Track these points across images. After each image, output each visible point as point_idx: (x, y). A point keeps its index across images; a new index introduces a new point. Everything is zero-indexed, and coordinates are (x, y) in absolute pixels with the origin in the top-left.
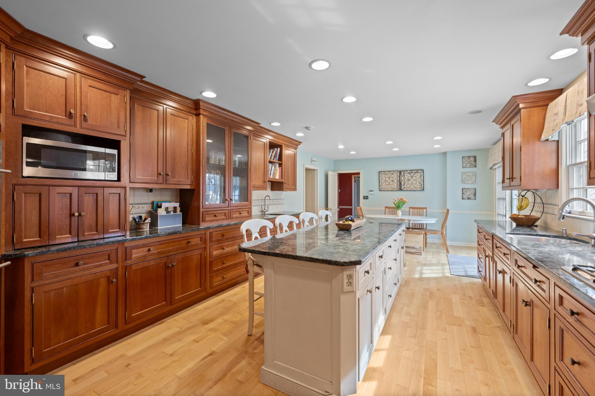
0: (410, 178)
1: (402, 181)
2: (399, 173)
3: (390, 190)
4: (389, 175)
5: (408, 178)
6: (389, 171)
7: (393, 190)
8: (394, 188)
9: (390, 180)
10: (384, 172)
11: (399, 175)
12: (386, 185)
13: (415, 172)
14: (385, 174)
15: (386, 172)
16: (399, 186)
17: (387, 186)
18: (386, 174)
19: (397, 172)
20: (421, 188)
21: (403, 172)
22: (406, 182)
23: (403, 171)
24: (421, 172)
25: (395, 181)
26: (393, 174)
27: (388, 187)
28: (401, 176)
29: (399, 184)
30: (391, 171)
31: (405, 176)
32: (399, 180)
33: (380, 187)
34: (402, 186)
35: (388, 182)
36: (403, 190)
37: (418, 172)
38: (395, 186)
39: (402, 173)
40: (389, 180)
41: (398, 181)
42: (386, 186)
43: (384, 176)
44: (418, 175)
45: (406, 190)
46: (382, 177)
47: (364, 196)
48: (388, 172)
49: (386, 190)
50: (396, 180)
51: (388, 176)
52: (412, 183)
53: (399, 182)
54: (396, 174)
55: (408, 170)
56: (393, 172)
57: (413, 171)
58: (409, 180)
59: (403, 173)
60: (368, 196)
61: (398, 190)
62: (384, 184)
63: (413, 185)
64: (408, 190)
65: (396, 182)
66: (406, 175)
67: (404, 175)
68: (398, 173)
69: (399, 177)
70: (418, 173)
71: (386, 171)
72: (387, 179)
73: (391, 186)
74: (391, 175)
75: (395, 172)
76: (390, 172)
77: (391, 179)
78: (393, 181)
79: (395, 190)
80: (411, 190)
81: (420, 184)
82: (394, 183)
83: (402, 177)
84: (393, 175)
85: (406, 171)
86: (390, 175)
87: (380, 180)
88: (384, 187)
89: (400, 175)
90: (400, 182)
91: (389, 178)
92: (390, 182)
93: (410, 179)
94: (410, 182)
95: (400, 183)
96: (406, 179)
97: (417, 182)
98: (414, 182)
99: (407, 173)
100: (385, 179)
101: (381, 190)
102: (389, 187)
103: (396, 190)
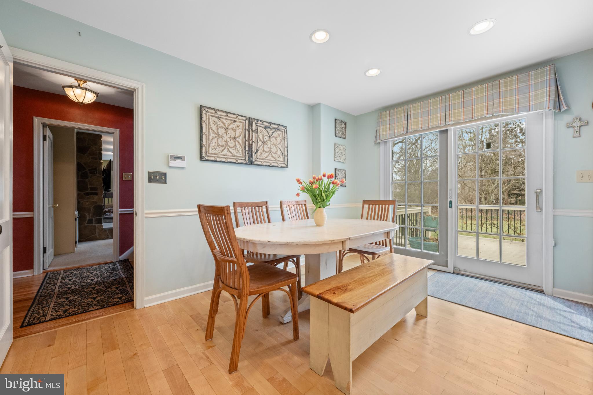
0: (267, 138)
1: (253, 144)
2: (247, 121)
3: (229, 160)
4: (227, 123)
5: (263, 138)
6: (227, 113)
7: (234, 161)
8: (237, 156)
9: (229, 136)
10: (213, 111)
11: (247, 128)
12: (220, 146)
13: (276, 129)
14: (217, 116)
15: (218, 113)
16: (247, 153)
17: (221, 148)
18: (218, 118)
19: (245, 118)
20: (285, 164)
21: (256, 121)
22: (260, 146)
23: (255, 119)
24: (283, 131)
25: (240, 140)
26: (235, 122)
27: (223, 153)
28: (251, 131)
29: (247, 149)
30: (231, 113)
31: (259, 132)
32: (247, 139)
33: (204, 148)
34: (253, 154)
35: (225, 139)
36: (256, 163)
37: (279, 130)
38: (239, 152)
39: (254, 123)
40: (225, 135)
41: (246, 141)
42: (219, 150)
43: (215, 122)
44: (279, 135)
45: (260, 163)
46: (209, 123)
47: (150, 173)
48: (225, 114)
49: (218, 159)
50: (241, 137)
51: (224, 124)
52: (270, 150)
53: (247, 143)
54: (243, 123)
55: (265, 122)
56: (235, 116)
57: (272, 125)
58: (264, 142)
59: (256, 124)
60: (165, 174)
61: (246, 164)
62: (213, 143)
63: (272, 155)
64: (265, 164)
65: (241, 142)
66: (262, 131)
67: (257, 129)
68: (245, 120)
69: (247, 132)
70: (280, 132)
71: (219, 111)
72: (221, 131)
73: (231, 150)
74: (231, 124)
75: (239, 117)
76: (229, 115)
77: (231, 133)
78: (234, 138)
79: (239, 161)
80: (268, 164)
81: (283, 154)
82: (237, 144)
83: (254, 134)
84: (237, 124)
85: (261, 121)
86: (229, 122)
87: (204, 131)
88: (214, 152)
89: (249, 128)
90: (249, 144)
91: (226, 129)
92: (228, 140)
93: (266, 141)
94: (266, 148)
95: (250, 147)
96: (260, 140)
97: (279, 150)
98: (274, 150)
99: (263, 126)
100: (215, 131)
101: (207, 158)
102: (225, 152)
103: (241, 163)
